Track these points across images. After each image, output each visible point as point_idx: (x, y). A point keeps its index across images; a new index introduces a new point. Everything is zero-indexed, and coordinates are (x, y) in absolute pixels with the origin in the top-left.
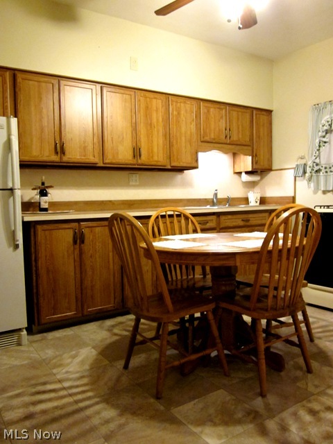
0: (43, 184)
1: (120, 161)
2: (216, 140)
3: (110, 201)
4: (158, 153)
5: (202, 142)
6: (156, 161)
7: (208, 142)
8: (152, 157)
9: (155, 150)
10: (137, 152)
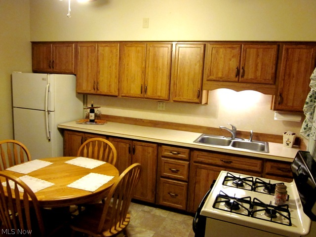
0: (92, 105)
1: (132, 95)
2: (225, 79)
3: (141, 119)
4: (161, 90)
5: (208, 80)
6: (159, 96)
7: (214, 81)
8: (156, 93)
9: (159, 87)
10: (144, 89)
